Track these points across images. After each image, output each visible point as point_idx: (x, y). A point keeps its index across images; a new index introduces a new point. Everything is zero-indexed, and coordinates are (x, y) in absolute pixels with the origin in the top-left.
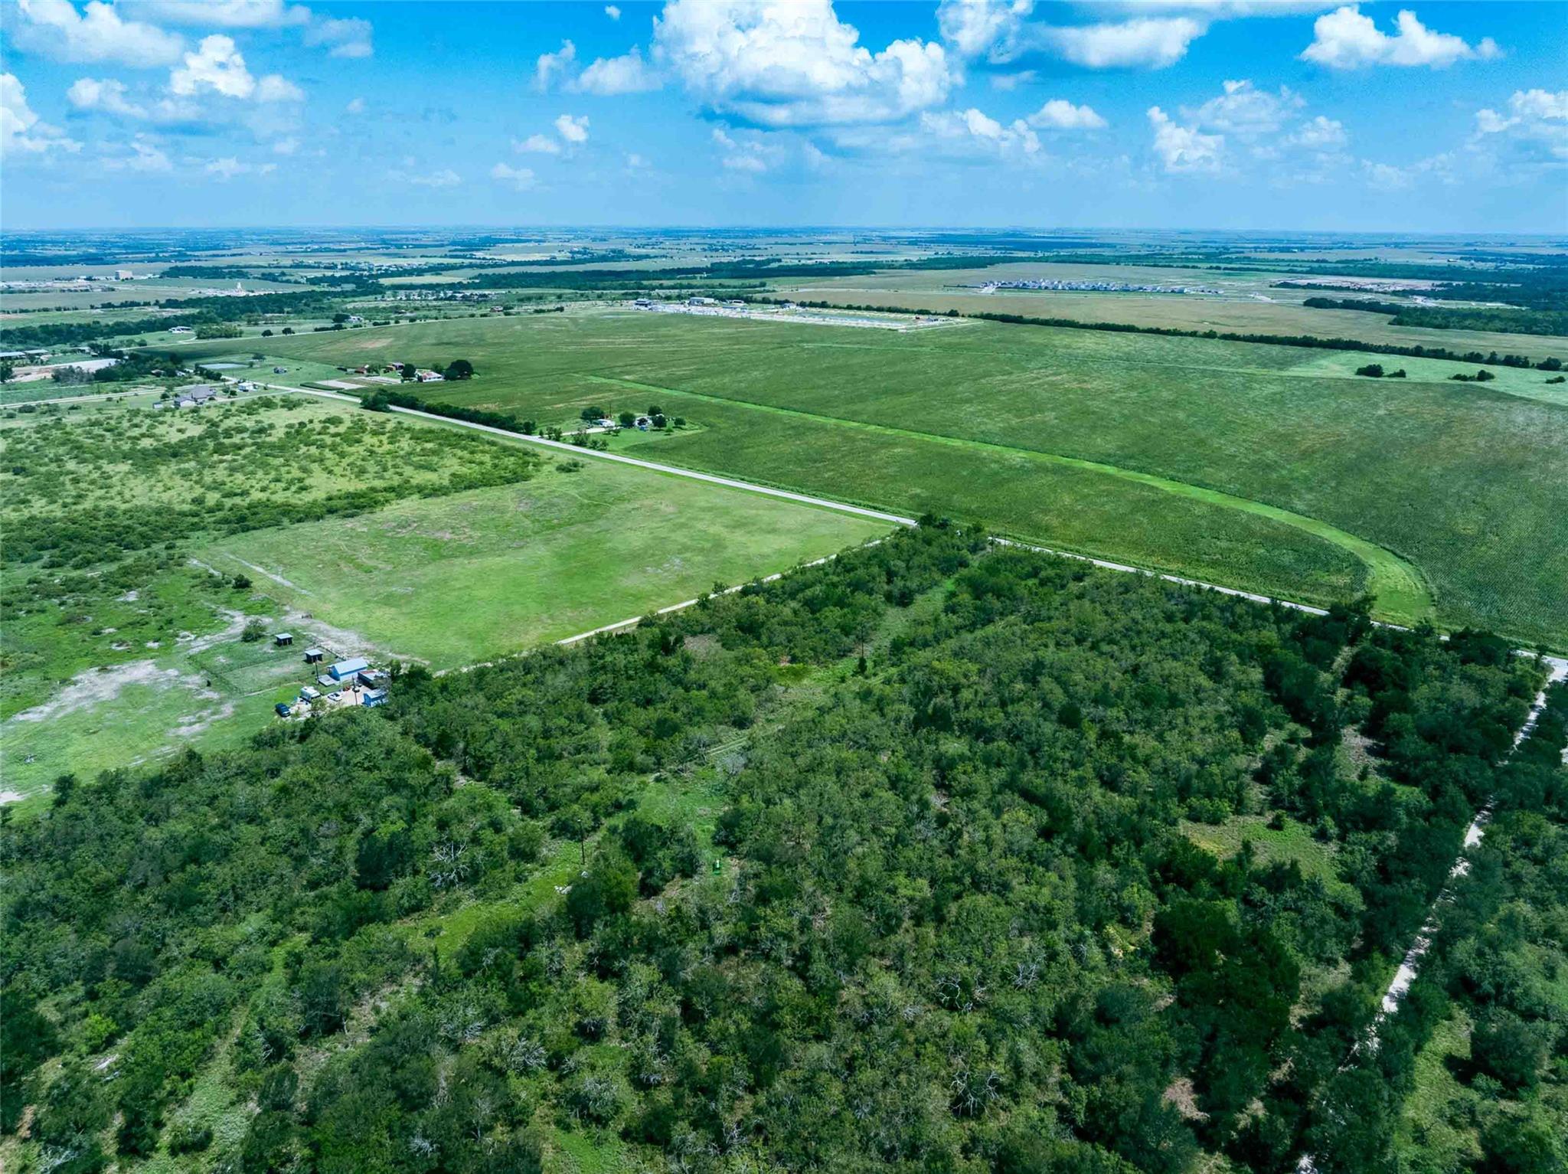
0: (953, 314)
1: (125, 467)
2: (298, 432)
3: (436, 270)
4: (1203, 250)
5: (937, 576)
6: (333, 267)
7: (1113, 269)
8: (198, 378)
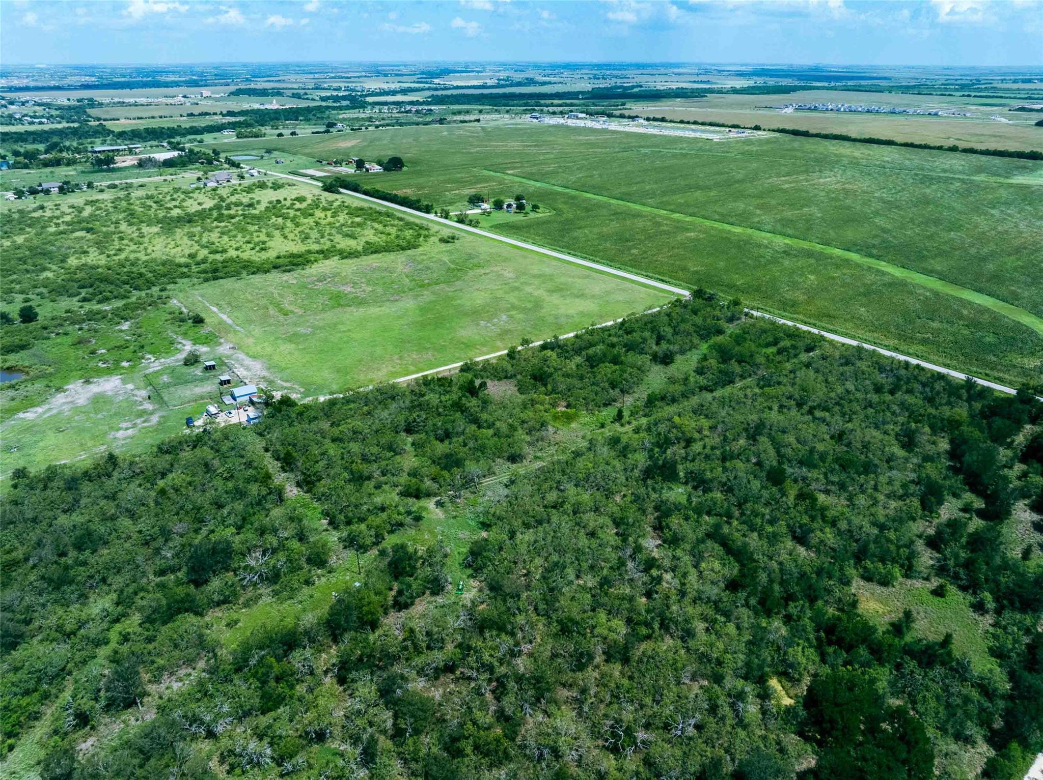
0: (757, 128)
1: (155, 229)
2: (275, 208)
3: (404, 92)
4: (958, 82)
5: (696, 340)
6: (339, 89)
7: (885, 96)
8: (226, 166)
